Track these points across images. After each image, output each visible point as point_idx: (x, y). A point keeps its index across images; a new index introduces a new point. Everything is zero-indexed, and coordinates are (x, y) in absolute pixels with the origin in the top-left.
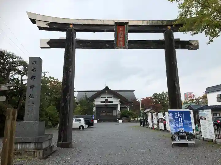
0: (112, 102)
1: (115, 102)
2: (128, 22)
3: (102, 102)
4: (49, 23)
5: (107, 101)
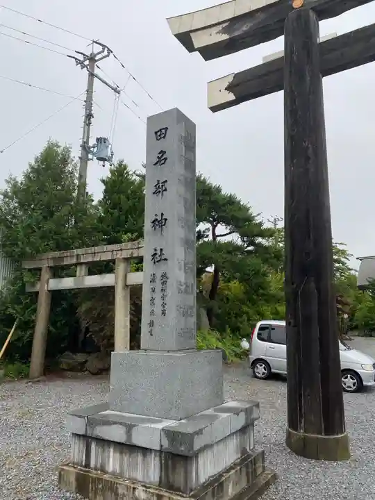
4: (225, 24)
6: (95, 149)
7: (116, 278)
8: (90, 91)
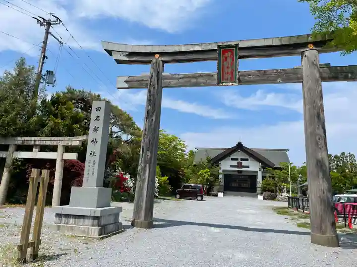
0: (248, 167)
1: (253, 166)
2: (238, 44)
3: (232, 166)
4: (128, 53)
5: (239, 165)
6: (45, 77)
7: (57, 155)
8: (45, 42)
